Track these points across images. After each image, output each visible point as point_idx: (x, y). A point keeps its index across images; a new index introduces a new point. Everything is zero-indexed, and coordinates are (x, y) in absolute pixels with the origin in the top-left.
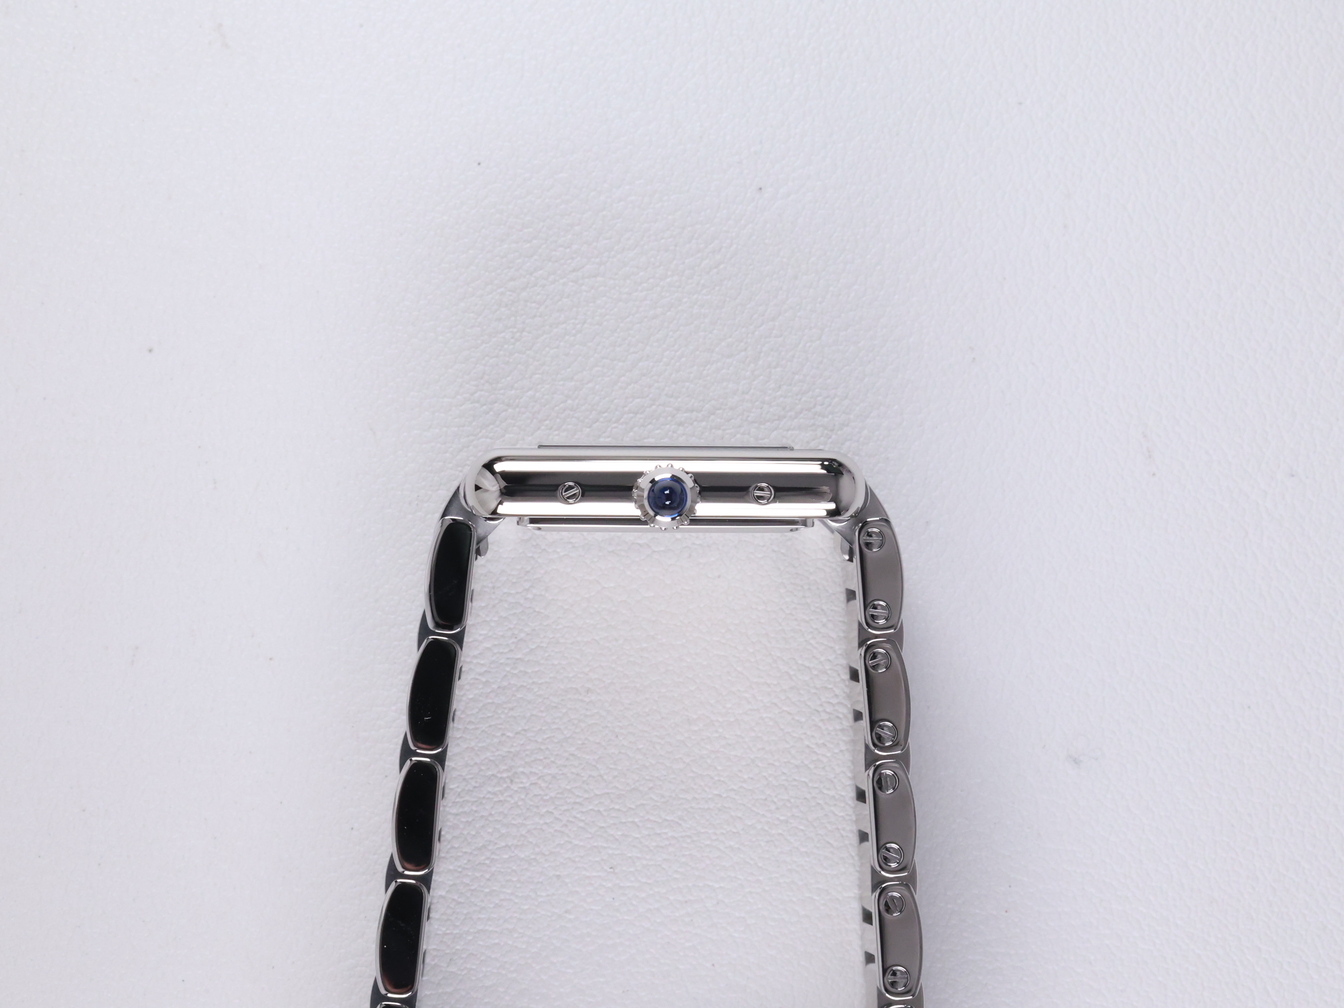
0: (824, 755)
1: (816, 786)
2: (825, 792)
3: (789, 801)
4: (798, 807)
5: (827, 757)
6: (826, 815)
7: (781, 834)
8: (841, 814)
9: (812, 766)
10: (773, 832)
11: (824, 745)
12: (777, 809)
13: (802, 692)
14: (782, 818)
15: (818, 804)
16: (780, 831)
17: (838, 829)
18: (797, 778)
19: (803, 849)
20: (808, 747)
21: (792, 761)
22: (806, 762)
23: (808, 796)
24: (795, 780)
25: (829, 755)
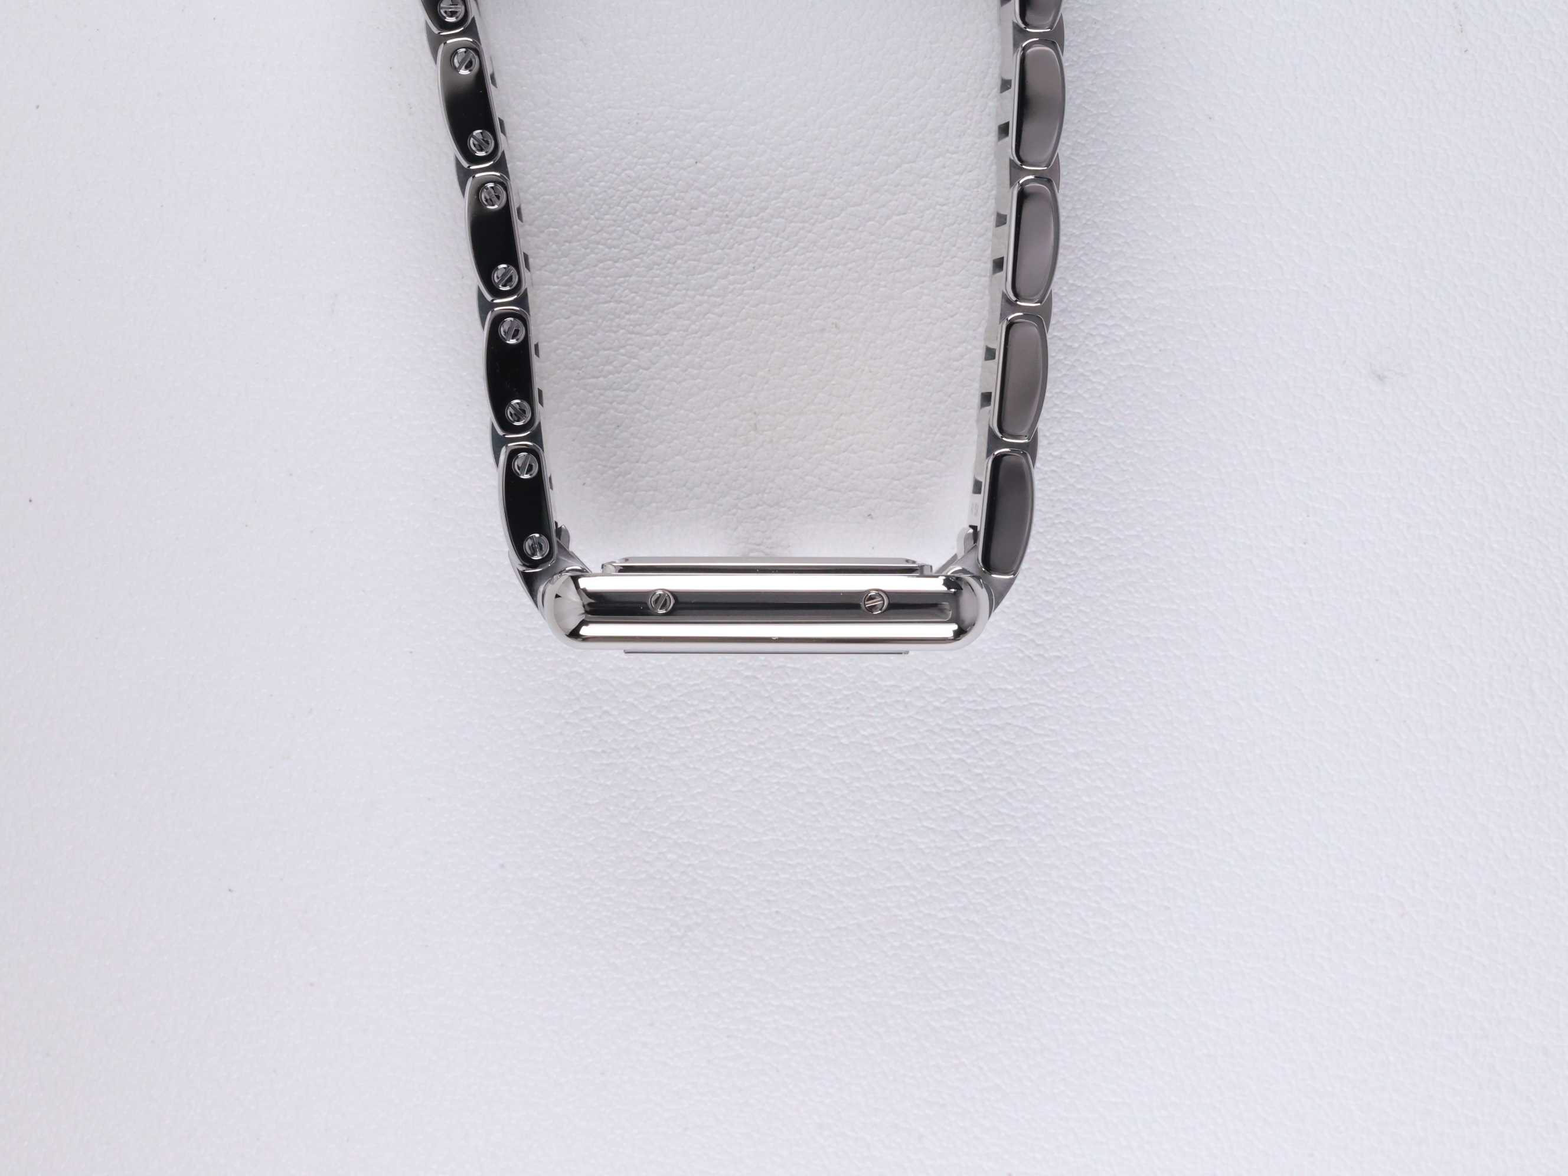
0: (1099, 383)
1: (1092, 416)
2: (1102, 423)
3: (1062, 434)
4: (1072, 440)
5: (1104, 385)
6: (1104, 448)
7: (1053, 471)
8: (1121, 446)
9: (1087, 396)
10: (1046, 469)
11: (1100, 372)
12: (1049, 443)
13: (1074, 315)
14: (1055, 454)
15: (1095, 436)
16: (1053, 468)
17: (1117, 463)
18: (1071, 410)
19: (1079, 487)
20: (1082, 374)
21: (1066, 391)
22: (1080, 392)
23: (1084, 429)
24: (1068, 411)
25: (1105, 382)
